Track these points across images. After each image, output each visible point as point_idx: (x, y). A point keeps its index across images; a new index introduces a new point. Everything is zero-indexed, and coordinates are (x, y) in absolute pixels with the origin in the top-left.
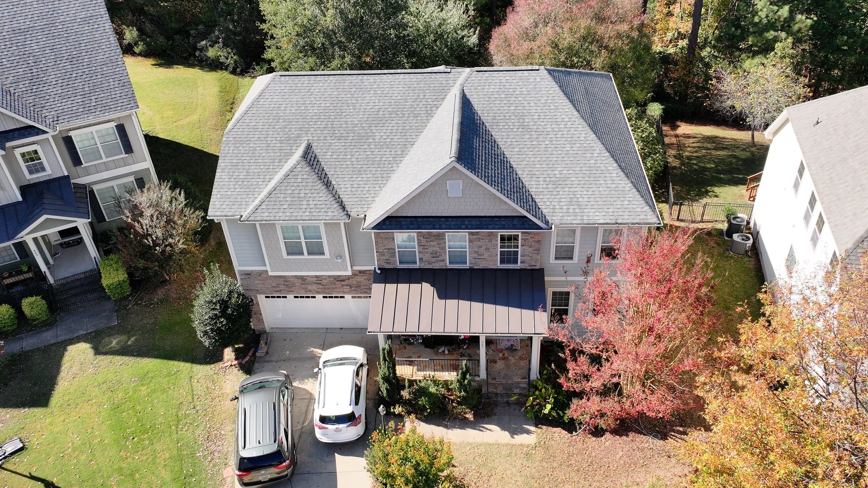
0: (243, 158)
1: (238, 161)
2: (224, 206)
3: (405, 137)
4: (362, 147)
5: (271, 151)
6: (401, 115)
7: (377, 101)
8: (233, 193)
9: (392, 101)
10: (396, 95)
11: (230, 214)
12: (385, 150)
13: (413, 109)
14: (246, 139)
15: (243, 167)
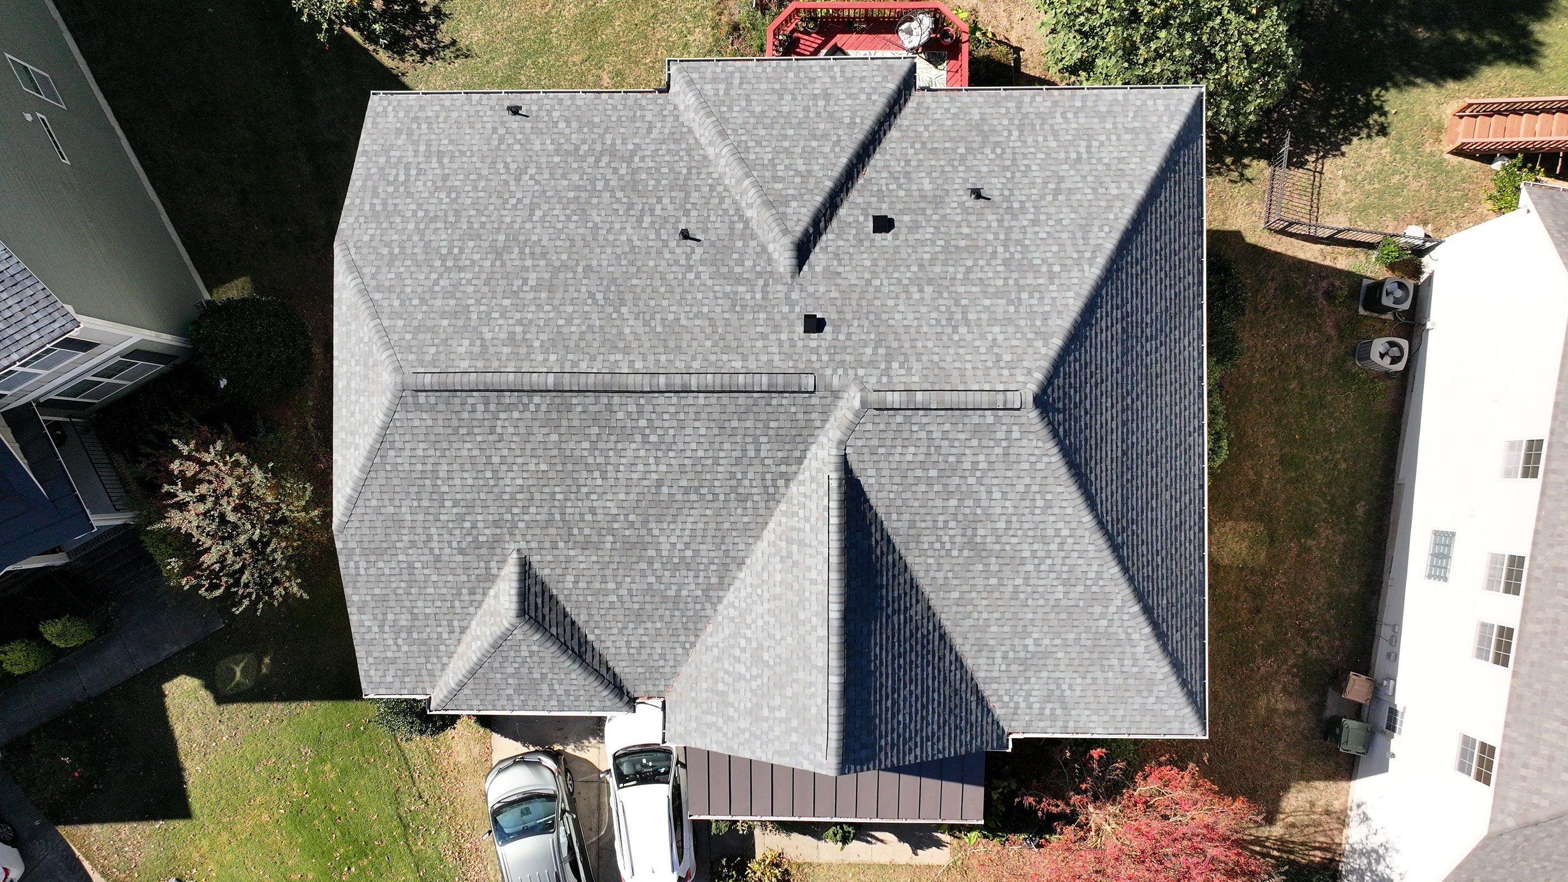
0: (394, 585)
1: (384, 592)
8: (397, 655)
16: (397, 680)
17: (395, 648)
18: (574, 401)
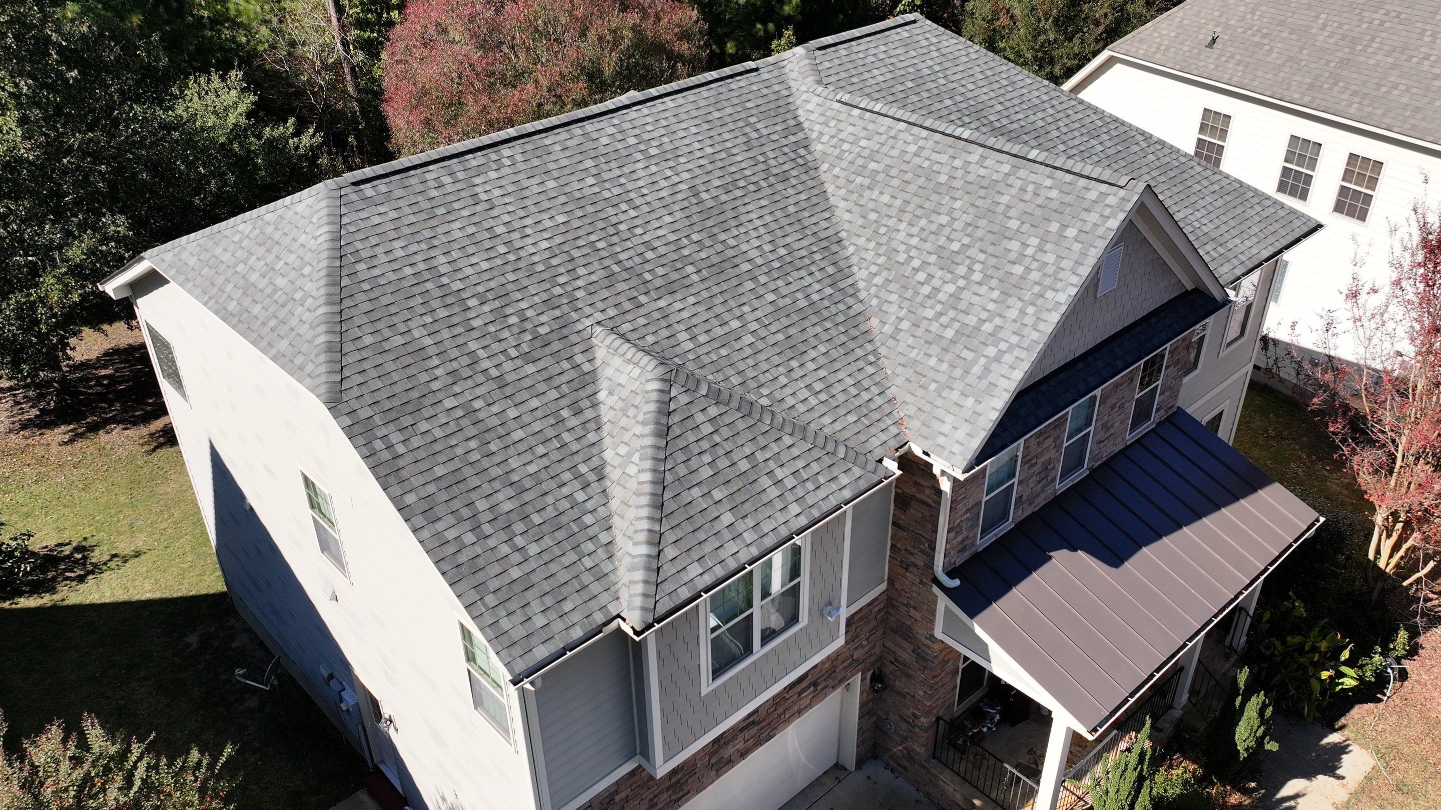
0: (459, 451)
1: (451, 467)
2: (539, 621)
3: (808, 232)
4: (741, 290)
5: (525, 395)
6: (752, 188)
7: (669, 173)
8: (527, 567)
9: (702, 162)
10: (697, 146)
11: (577, 633)
12: (796, 275)
13: (762, 167)
14: (415, 394)
15: (486, 477)
16: (552, 615)
17: (517, 558)
18: (547, 142)
